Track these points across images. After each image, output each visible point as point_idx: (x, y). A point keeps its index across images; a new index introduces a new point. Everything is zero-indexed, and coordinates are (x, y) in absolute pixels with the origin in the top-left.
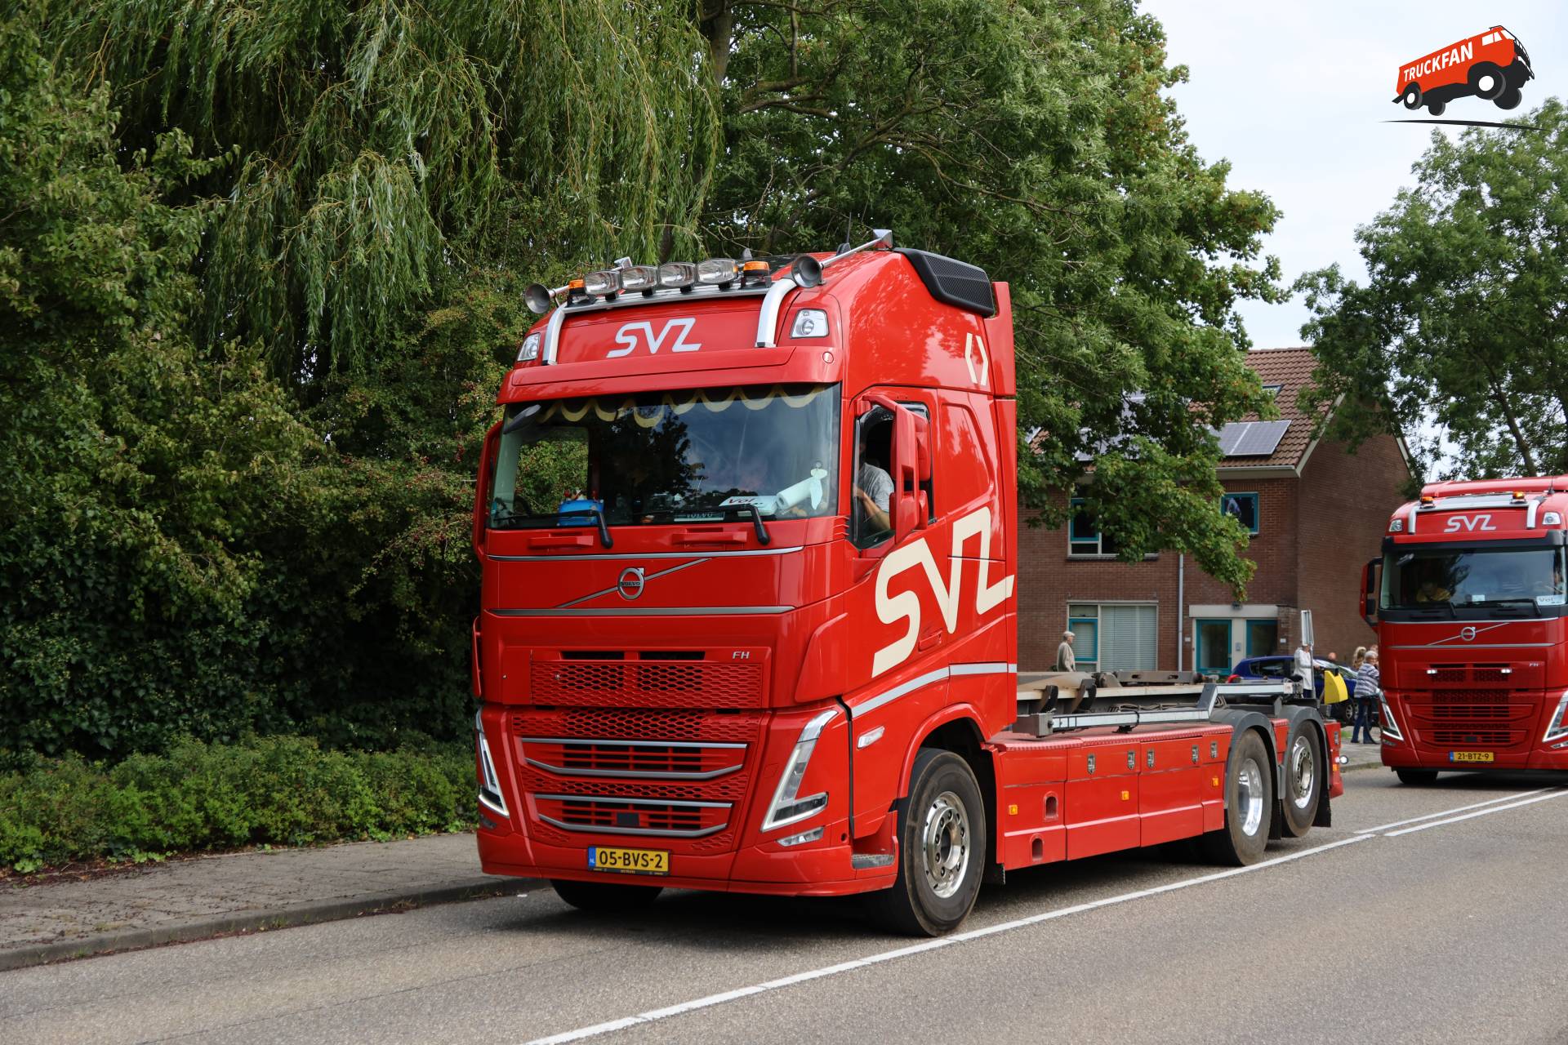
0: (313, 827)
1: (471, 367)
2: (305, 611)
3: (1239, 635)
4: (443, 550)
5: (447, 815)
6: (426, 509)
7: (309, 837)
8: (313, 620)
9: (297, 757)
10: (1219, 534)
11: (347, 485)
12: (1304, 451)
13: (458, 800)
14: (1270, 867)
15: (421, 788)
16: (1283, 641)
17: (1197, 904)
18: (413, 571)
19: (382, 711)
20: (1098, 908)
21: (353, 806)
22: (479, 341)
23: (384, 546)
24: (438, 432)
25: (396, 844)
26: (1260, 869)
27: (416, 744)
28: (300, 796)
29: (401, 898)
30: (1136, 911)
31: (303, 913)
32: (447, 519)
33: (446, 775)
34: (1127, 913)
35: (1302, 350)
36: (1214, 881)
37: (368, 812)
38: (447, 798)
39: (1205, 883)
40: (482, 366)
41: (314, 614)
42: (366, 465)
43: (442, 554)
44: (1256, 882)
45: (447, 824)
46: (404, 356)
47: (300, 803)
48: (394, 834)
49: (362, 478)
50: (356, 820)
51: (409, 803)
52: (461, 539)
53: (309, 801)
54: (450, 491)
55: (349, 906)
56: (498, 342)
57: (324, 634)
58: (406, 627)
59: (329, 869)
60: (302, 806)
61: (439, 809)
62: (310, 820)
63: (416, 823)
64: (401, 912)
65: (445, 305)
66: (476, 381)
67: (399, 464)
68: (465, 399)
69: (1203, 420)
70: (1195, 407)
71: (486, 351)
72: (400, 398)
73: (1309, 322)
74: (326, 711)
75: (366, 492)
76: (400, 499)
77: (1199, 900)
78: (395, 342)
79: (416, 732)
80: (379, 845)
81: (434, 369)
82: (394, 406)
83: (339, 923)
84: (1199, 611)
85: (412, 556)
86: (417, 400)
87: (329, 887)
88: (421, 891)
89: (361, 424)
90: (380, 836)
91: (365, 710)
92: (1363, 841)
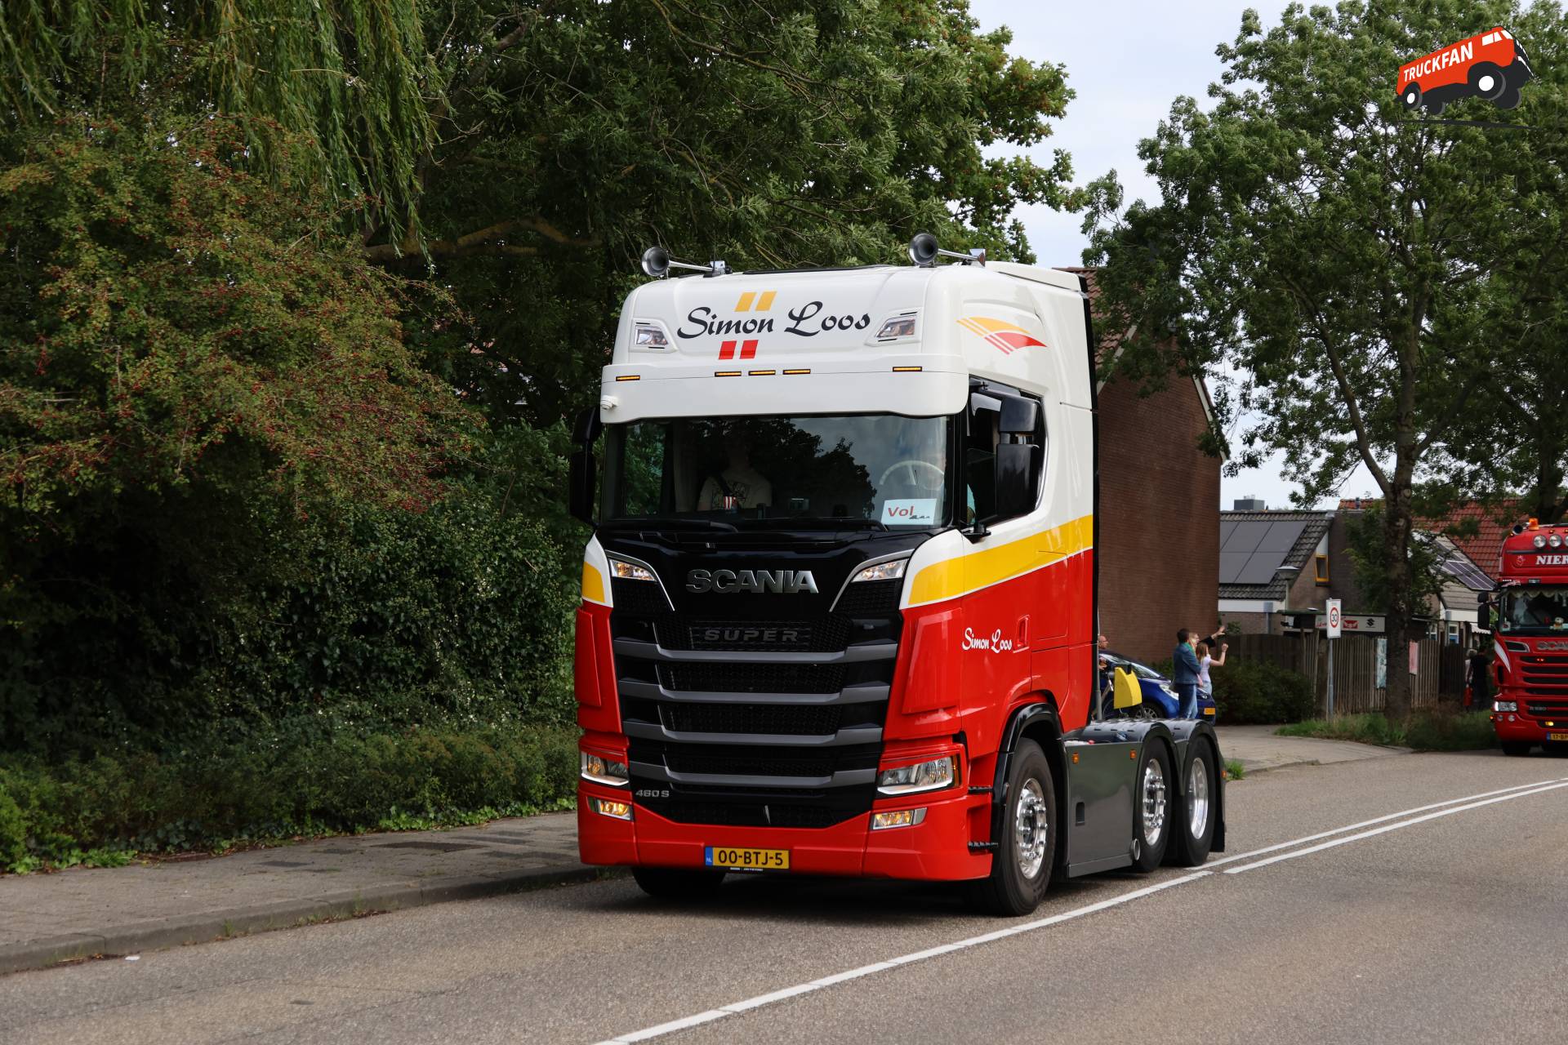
1: (56, 247)
4: (19, 494)
5: (17, 849)
13: (29, 829)
14: (1097, 912)
17: (1022, 961)
20: (900, 967)
24: (6, 333)
26: (1085, 916)
32: (23, 451)
34: (939, 974)
38: (14, 826)
39: (1024, 933)
40: (72, 245)
43: (19, 499)
45: (13, 861)
52: (44, 480)
54: (25, 414)
56: (96, 215)
66: (63, 266)
68: (48, 290)
71: (78, 227)
73: (1089, 247)
92: (1200, 879)
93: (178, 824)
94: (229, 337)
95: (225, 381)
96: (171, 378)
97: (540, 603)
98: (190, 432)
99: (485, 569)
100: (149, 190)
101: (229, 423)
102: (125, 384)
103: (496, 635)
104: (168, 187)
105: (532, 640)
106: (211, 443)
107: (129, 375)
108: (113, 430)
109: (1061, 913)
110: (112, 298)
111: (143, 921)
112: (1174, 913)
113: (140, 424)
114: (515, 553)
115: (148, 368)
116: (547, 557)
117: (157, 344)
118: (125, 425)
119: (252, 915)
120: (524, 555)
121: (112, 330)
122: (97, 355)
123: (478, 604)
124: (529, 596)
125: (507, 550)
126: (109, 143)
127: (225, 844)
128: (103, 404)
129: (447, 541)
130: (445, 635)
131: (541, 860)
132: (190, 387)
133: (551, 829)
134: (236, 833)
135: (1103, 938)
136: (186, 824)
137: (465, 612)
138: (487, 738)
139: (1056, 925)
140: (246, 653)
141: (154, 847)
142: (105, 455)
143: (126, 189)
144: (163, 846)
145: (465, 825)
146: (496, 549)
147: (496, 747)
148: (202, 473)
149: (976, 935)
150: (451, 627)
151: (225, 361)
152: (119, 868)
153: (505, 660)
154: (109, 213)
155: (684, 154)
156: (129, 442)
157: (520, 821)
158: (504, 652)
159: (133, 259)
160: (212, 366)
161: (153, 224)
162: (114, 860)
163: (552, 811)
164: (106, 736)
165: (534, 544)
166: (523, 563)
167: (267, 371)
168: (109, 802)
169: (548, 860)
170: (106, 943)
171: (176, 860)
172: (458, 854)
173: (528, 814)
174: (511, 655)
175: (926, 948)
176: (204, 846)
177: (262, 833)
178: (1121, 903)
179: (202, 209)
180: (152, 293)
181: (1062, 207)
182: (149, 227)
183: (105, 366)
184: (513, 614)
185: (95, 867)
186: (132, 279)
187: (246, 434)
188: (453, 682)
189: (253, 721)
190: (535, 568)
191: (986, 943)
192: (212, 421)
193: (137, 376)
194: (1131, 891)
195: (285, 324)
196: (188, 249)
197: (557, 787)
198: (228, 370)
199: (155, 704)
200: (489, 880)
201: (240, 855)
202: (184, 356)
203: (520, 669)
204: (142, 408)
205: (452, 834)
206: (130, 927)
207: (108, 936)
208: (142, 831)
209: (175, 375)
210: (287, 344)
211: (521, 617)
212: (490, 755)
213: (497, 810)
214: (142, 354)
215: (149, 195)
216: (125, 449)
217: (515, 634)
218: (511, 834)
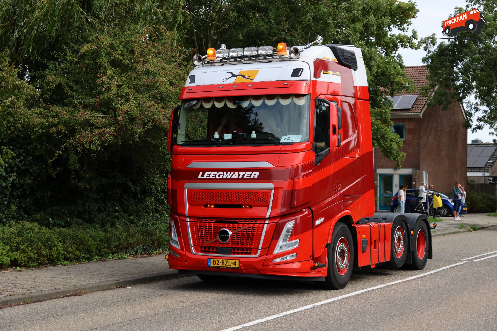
0: (37, 259)
1: (100, 69)
2: (31, 171)
3: (396, 180)
4: (90, 144)
5: (93, 254)
6: (82, 127)
7: (35, 264)
8: (34, 174)
9: (31, 231)
10: (391, 140)
11: (48, 117)
12: (423, 107)
13: (96, 248)
14: (431, 274)
15: (82, 243)
16: (414, 183)
17: (408, 290)
18: (77, 152)
19: (63, 211)
20: (368, 291)
21: (54, 250)
22: (103, 57)
23: (65, 143)
24: (86, 95)
25: (72, 266)
26: (427, 275)
27: (79, 225)
28: (32, 246)
29: (79, 289)
30: (384, 293)
31: (38, 296)
32: (92, 131)
33: (91, 237)
34: (381, 294)
35: (422, 67)
36: (411, 280)
37: (60, 253)
38: (92, 247)
39: (407, 281)
40: (105, 68)
41: (35, 172)
42: (57, 109)
43: (90, 146)
45: (92, 257)
46: (71, 63)
47: (32, 249)
48: (71, 262)
49: (54, 114)
50: (55, 256)
51: (77, 249)
52: (98, 140)
53: (36, 249)
54: (92, 120)
55: (58, 293)
56: (111, 58)
57: (39, 179)
58: (74, 177)
59: (46, 277)
60: (32, 251)
61: (89, 251)
62: (36, 257)
63: (80, 258)
64: (80, 295)
65: (88, 42)
66: (102, 74)
67: (70, 108)
68: (98, 81)
69: (386, 94)
70: (382, 89)
71: (106, 62)
72: (70, 81)
73: (425, 56)
74: (39, 211)
75: (57, 120)
76: (72, 123)
77: (408, 288)
78: (67, 57)
79: (78, 220)
80: (65, 267)
81: (85, 70)
82: (67, 84)
83: (54, 300)
84: (380, 171)
85: (77, 147)
86: (77, 82)
87: (48, 285)
88: (88, 287)
89: (54, 92)
90: (65, 263)
91: (56, 210)
92: (465, 263)
93: (141, 246)
94: (153, 95)
95: (152, 109)
96: (135, 108)
98: (141, 125)
100: (127, 50)
101: (153, 122)
102: (122, 110)
104: (133, 48)
106: (148, 128)
107: (123, 108)
108: (119, 124)
109: (419, 274)
110: (117, 84)
111: (132, 276)
112: (457, 274)
113: (126, 122)
115: (128, 105)
117: (131, 97)
118: (122, 123)
119: (164, 274)
121: (118, 93)
122: (114, 102)
126: (115, 35)
127: (155, 252)
128: (115, 117)
132: (141, 111)
134: (158, 249)
135: (434, 282)
136: (143, 246)
139: (418, 278)
140: (159, 193)
141: (134, 253)
142: (116, 132)
143: (120, 50)
144: (136, 252)
148: (145, 138)
149: (392, 281)
151: (152, 103)
152: (124, 260)
154: (115, 57)
155: (293, 33)
156: (123, 128)
159: (123, 71)
160: (148, 104)
161: (129, 60)
162: (122, 257)
164: (118, 219)
167: (165, 106)
168: (120, 239)
170: (121, 283)
171: (140, 257)
175: (376, 286)
176: (148, 253)
177: (166, 249)
178: (439, 271)
179: (143, 55)
180: (129, 81)
182: (127, 61)
183: (116, 105)
185: (116, 259)
186: (123, 77)
187: (159, 126)
189: (161, 214)
191: (395, 284)
192: (149, 121)
193: (125, 108)
195: (170, 90)
196: (140, 67)
198: (153, 106)
199: (133, 208)
201: (159, 256)
202: (140, 101)
204: (127, 118)
206: (128, 278)
207: (122, 281)
208: (130, 248)
209: (137, 107)
210: (171, 97)
214: (127, 101)
215: (128, 51)
216: (122, 130)
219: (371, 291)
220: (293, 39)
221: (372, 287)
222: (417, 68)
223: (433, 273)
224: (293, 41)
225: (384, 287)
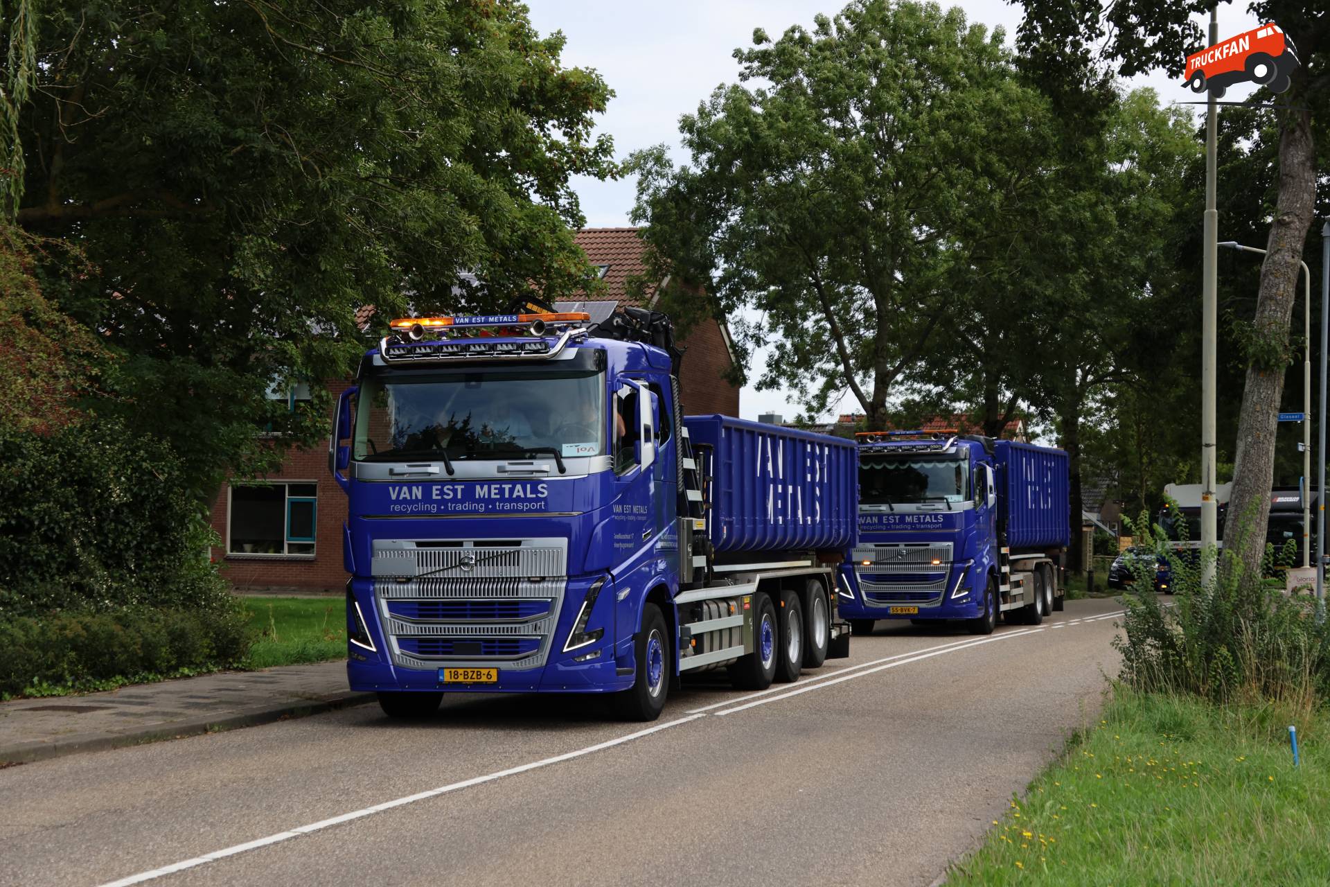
14: (609, 748)
17: (541, 787)
20: (443, 794)
26: (599, 750)
30: (481, 796)
36: (556, 763)
39: (547, 766)
44: (597, 764)
77: (543, 783)
92: (695, 720)
97: (167, 506)
99: (119, 478)
103: (130, 533)
105: (160, 536)
109: (580, 749)
112: (669, 747)
114: (144, 465)
116: (173, 469)
120: (153, 467)
123: (113, 508)
124: (157, 501)
125: (137, 462)
129: (86, 456)
130: (84, 533)
131: (160, 717)
133: (171, 693)
135: (610, 767)
137: (101, 515)
138: (118, 619)
139: (574, 758)
145: (99, 691)
146: (129, 462)
147: (126, 626)
150: (90, 527)
153: (137, 554)
155: (283, 136)
157: (146, 686)
158: (136, 546)
163: (175, 678)
165: (161, 457)
166: (151, 473)
169: (165, 718)
172: (89, 714)
173: (154, 680)
174: (142, 549)
178: (629, 741)
181: (608, 178)
184: (144, 515)
188: (91, 573)
190: (161, 477)
191: (516, 774)
194: (639, 730)
197: (179, 658)
200: (115, 735)
203: (150, 561)
205: (86, 698)
211: (151, 517)
212: (121, 633)
213: (127, 678)
217: (145, 532)
218: (137, 697)
219: (451, 792)
220: (285, 153)
221: (456, 782)
222: (617, 235)
223: (614, 746)
224: (284, 158)
225: (485, 782)
